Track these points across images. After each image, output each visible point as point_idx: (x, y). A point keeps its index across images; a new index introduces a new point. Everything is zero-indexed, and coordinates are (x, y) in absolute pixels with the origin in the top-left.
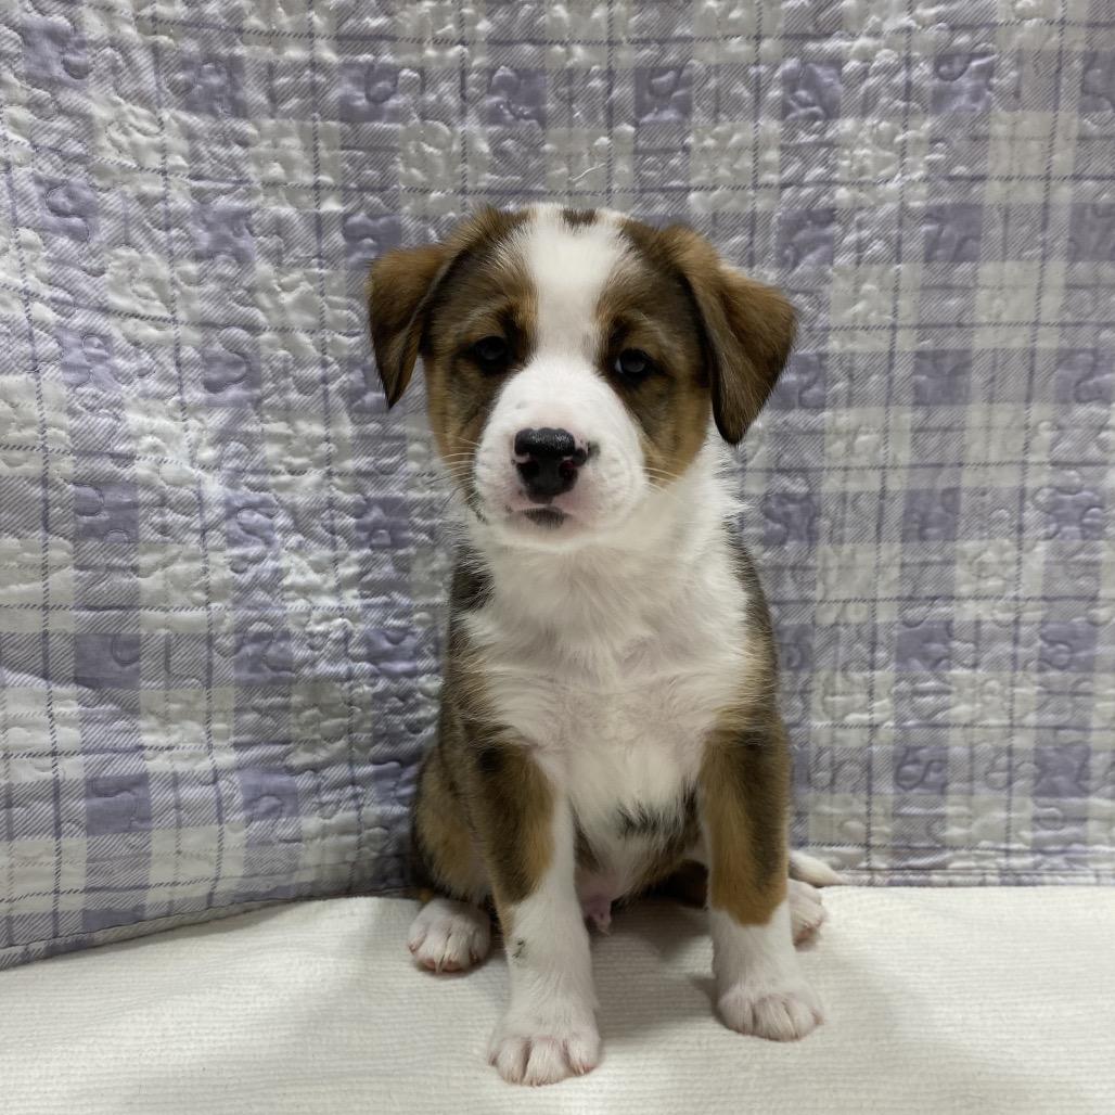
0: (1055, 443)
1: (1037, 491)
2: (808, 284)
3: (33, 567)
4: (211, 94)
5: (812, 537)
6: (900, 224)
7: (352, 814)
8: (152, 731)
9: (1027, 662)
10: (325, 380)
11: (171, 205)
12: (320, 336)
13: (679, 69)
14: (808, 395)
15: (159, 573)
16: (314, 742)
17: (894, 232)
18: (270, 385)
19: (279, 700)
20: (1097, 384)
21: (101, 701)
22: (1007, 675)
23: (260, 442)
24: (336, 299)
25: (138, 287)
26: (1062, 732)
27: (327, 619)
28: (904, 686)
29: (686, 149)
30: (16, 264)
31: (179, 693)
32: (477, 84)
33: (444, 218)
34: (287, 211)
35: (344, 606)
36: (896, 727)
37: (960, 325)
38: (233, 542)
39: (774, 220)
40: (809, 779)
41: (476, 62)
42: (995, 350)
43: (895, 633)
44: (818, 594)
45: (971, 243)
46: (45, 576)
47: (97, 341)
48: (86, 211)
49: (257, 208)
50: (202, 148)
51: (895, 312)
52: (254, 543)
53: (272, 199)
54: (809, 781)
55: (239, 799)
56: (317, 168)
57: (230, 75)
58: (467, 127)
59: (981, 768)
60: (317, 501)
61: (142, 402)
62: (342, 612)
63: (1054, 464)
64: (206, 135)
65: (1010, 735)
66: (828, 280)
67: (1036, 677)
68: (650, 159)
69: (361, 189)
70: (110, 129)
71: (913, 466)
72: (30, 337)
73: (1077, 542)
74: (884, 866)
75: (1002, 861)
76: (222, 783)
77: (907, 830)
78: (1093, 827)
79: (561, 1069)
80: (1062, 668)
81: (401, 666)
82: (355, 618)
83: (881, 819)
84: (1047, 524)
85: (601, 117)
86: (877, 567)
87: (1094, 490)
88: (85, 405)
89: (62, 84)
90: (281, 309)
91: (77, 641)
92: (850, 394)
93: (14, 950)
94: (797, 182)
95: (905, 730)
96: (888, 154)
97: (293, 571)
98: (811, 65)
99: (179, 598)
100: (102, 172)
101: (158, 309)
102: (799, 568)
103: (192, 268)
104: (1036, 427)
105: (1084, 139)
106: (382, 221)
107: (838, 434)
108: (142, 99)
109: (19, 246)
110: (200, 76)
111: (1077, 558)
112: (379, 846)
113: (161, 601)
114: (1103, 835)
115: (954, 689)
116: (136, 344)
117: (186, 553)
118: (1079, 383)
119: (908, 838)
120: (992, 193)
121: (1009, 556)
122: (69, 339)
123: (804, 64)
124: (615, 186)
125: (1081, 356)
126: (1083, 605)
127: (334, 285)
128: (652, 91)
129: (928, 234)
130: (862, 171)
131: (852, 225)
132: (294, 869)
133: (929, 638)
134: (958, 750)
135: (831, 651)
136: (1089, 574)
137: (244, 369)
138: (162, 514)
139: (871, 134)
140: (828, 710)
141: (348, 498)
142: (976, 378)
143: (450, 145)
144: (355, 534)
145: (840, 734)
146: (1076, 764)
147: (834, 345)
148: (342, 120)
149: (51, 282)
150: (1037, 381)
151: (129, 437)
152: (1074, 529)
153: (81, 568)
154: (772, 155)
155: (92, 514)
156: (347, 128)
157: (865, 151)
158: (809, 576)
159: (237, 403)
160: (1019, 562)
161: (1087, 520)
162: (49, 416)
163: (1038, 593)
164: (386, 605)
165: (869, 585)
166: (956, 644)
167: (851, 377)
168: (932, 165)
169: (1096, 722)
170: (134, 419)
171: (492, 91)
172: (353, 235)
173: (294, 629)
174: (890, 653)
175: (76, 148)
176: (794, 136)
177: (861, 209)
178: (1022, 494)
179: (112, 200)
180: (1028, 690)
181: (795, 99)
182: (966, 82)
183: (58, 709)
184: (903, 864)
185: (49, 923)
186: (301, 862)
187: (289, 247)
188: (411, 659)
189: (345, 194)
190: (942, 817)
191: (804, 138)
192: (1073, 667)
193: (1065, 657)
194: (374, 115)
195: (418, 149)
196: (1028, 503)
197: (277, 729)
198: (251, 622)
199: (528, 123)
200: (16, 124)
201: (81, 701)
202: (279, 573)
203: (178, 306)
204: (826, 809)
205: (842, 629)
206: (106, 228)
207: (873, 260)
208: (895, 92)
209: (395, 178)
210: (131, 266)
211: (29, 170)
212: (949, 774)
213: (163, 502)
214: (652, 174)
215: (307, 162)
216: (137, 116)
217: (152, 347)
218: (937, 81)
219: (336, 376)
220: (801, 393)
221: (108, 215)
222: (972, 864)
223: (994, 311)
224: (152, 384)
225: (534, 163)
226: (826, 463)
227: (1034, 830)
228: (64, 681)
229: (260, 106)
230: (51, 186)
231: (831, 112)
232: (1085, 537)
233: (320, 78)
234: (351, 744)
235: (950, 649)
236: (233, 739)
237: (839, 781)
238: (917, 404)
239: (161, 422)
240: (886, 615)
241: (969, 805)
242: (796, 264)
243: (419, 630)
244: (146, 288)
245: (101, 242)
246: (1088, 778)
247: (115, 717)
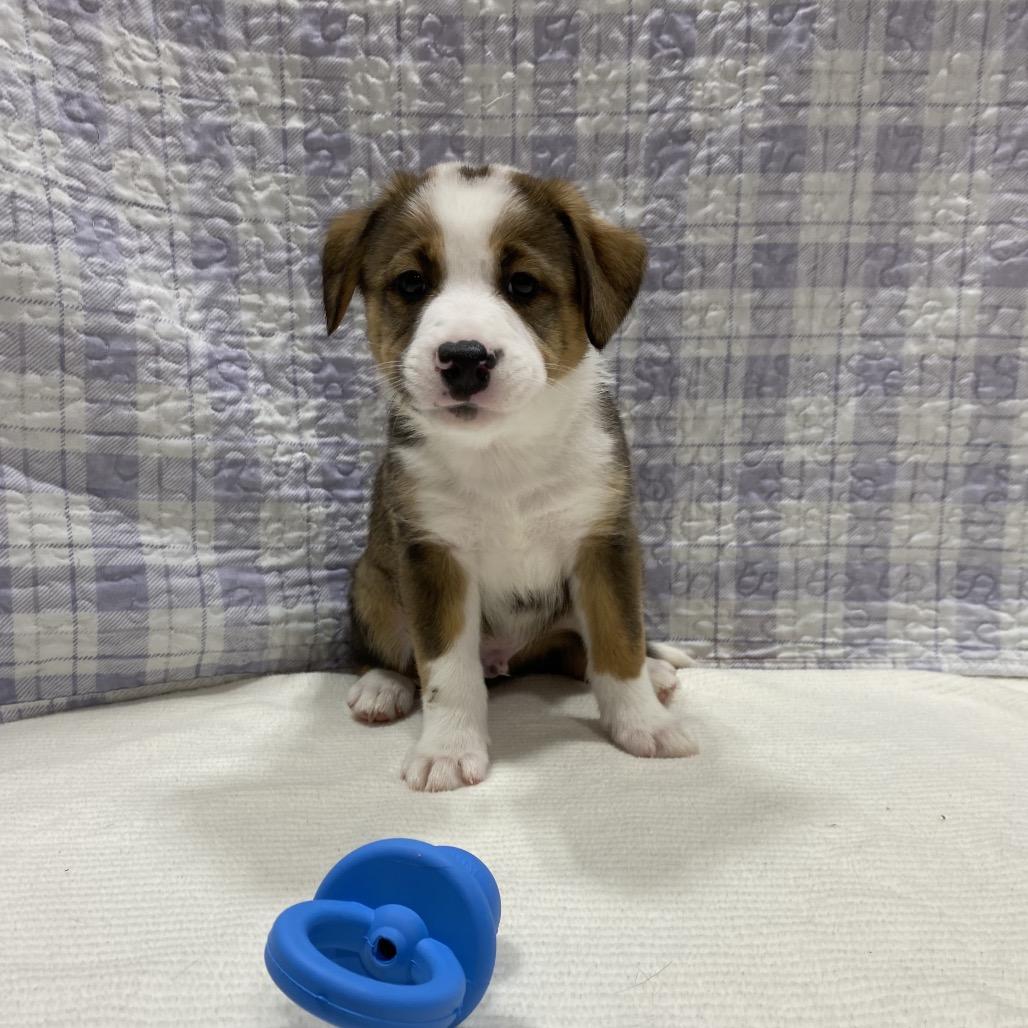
0: (864, 319)
1: (849, 358)
2: (669, 190)
3: (52, 398)
4: (198, 30)
5: (673, 392)
6: (742, 141)
7: (310, 607)
8: (149, 533)
9: (842, 493)
10: (289, 262)
11: (166, 118)
12: (286, 227)
13: (569, 17)
14: (670, 279)
15: (153, 408)
16: (279, 549)
17: (736, 148)
18: (245, 265)
19: (249, 515)
20: (897, 272)
21: (108, 507)
22: (825, 504)
23: (237, 310)
24: (299, 198)
25: (138, 182)
26: (867, 550)
27: (289, 452)
28: (744, 513)
29: (574, 82)
30: (39, 156)
31: (169, 504)
32: (410, 28)
33: (384, 135)
34: (259, 126)
35: (304, 443)
36: (738, 546)
37: (789, 223)
38: (214, 387)
39: (643, 140)
40: (670, 588)
41: (409, 10)
42: (817, 244)
43: (738, 471)
44: (677, 439)
45: (797, 157)
46: (62, 407)
47: (105, 222)
48: (96, 118)
49: (236, 123)
50: (191, 73)
51: (737, 212)
52: (231, 388)
53: (248, 116)
54: (670, 590)
55: (218, 589)
56: (283, 93)
57: (213, 15)
58: (401, 63)
59: (804, 578)
60: (282, 358)
61: (141, 272)
62: (302, 447)
63: (864, 335)
64: (194, 62)
65: (827, 552)
66: (685, 187)
67: (847, 506)
68: (546, 91)
69: (318, 110)
70: (116, 54)
71: (753, 337)
72: (50, 215)
73: (881, 398)
74: (727, 656)
75: (820, 652)
76: (205, 577)
77: (745, 628)
78: (890, 624)
79: (455, 781)
80: (867, 499)
81: (350, 493)
82: (313, 453)
83: (725, 619)
84: (857, 384)
85: (508, 56)
86: (724, 417)
87: (894, 357)
88: (95, 272)
89: (77, 16)
90: (254, 204)
91: (88, 458)
92: (703, 278)
93: (42, 703)
94: (660, 109)
95: (745, 549)
96: (732, 85)
97: (263, 412)
98: (673, 14)
99: (170, 429)
100: (109, 88)
101: (155, 200)
102: (662, 419)
103: (183, 169)
104: (849, 306)
105: (888, 73)
106: (335, 136)
107: (693, 310)
108: (143, 31)
109: (42, 143)
110: (189, 14)
111: (881, 410)
112: (332, 632)
113: (155, 431)
114: (899, 631)
115: (783, 515)
116: (138, 227)
117: (175, 393)
118: (883, 271)
119: (747, 634)
120: (814, 116)
121: (827, 409)
122: (82, 219)
123: (667, 13)
124: (519, 112)
125: (885, 249)
126: (885, 448)
127: (297, 186)
128: (548, 35)
129: (763, 150)
130: (712, 99)
131: (704, 143)
132: (264, 647)
133: (764, 475)
134: (786, 564)
135: (688, 485)
136: (890, 424)
137: (225, 251)
138: (157, 362)
139: (719, 70)
140: (686, 533)
141: (307, 357)
142: (802, 266)
143: (389, 77)
144: (313, 386)
145: (694, 552)
146: (878, 575)
147: (689, 238)
148: (303, 54)
149: (67, 173)
150: (850, 270)
151: (130, 299)
152: (878, 387)
153: (91, 401)
154: (641, 87)
155: (100, 359)
156: (307, 60)
157: (714, 83)
158: (671, 425)
159: (218, 277)
160: (835, 414)
161: (888, 381)
162: (65, 278)
163: (849, 438)
164: (338, 444)
165: (718, 433)
166: (785, 480)
167: (703, 265)
168: (766, 94)
169: (894, 542)
170: (135, 285)
171: (421, 33)
172: (312, 147)
173: (263, 459)
174: (734, 487)
175: (89, 68)
176: (659, 71)
177: (710, 130)
178: (838, 360)
179: (118, 111)
180: (841, 517)
181: (659, 42)
182: (794, 27)
183: (73, 512)
184: (742, 654)
185: (69, 682)
186: (269, 642)
187: (261, 155)
188: (359, 488)
189: (306, 114)
190: (773, 618)
191: (667, 73)
192: (876, 498)
193: (870, 490)
194: (329, 50)
195: (364, 79)
196: (843, 367)
197: (248, 537)
198: (229, 450)
199: (449, 60)
200: (39, 46)
201: (93, 507)
202: (251, 414)
203: (172, 198)
204: (683, 611)
205: (695, 468)
206: (113, 134)
207: (720, 171)
208: (738, 35)
209: (345, 101)
210: (134, 164)
211: (51, 83)
212: (779, 583)
213: (157, 352)
214: (548, 102)
215: (275, 87)
216: (138, 45)
217: (151, 230)
218: (771, 26)
219: (298, 259)
220: (664, 277)
221: (115, 122)
222: (797, 654)
223: (815, 213)
224: (150, 259)
225: (455, 92)
226: (684, 334)
227: (845, 627)
228: (78, 491)
229: (238, 41)
230: (68, 97)
231: (688, 52)
232: (887, 394)
233: (285, 20)
234: (309, 553)
235: (781, 484)
236: (213, 543)
237: (693, 589)
238: (755, 287)
239: (157, 289)
240: (731, 457)
241: (795, 609)
242: (660, 174)
243: (365, 465)
244: (145, 183)
245: (109, 144)
246: (887, 586)
247: (119, 520)
